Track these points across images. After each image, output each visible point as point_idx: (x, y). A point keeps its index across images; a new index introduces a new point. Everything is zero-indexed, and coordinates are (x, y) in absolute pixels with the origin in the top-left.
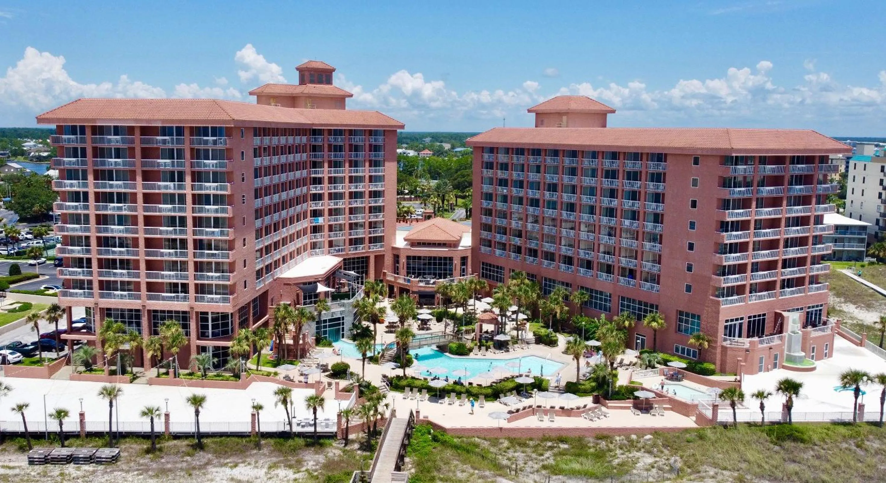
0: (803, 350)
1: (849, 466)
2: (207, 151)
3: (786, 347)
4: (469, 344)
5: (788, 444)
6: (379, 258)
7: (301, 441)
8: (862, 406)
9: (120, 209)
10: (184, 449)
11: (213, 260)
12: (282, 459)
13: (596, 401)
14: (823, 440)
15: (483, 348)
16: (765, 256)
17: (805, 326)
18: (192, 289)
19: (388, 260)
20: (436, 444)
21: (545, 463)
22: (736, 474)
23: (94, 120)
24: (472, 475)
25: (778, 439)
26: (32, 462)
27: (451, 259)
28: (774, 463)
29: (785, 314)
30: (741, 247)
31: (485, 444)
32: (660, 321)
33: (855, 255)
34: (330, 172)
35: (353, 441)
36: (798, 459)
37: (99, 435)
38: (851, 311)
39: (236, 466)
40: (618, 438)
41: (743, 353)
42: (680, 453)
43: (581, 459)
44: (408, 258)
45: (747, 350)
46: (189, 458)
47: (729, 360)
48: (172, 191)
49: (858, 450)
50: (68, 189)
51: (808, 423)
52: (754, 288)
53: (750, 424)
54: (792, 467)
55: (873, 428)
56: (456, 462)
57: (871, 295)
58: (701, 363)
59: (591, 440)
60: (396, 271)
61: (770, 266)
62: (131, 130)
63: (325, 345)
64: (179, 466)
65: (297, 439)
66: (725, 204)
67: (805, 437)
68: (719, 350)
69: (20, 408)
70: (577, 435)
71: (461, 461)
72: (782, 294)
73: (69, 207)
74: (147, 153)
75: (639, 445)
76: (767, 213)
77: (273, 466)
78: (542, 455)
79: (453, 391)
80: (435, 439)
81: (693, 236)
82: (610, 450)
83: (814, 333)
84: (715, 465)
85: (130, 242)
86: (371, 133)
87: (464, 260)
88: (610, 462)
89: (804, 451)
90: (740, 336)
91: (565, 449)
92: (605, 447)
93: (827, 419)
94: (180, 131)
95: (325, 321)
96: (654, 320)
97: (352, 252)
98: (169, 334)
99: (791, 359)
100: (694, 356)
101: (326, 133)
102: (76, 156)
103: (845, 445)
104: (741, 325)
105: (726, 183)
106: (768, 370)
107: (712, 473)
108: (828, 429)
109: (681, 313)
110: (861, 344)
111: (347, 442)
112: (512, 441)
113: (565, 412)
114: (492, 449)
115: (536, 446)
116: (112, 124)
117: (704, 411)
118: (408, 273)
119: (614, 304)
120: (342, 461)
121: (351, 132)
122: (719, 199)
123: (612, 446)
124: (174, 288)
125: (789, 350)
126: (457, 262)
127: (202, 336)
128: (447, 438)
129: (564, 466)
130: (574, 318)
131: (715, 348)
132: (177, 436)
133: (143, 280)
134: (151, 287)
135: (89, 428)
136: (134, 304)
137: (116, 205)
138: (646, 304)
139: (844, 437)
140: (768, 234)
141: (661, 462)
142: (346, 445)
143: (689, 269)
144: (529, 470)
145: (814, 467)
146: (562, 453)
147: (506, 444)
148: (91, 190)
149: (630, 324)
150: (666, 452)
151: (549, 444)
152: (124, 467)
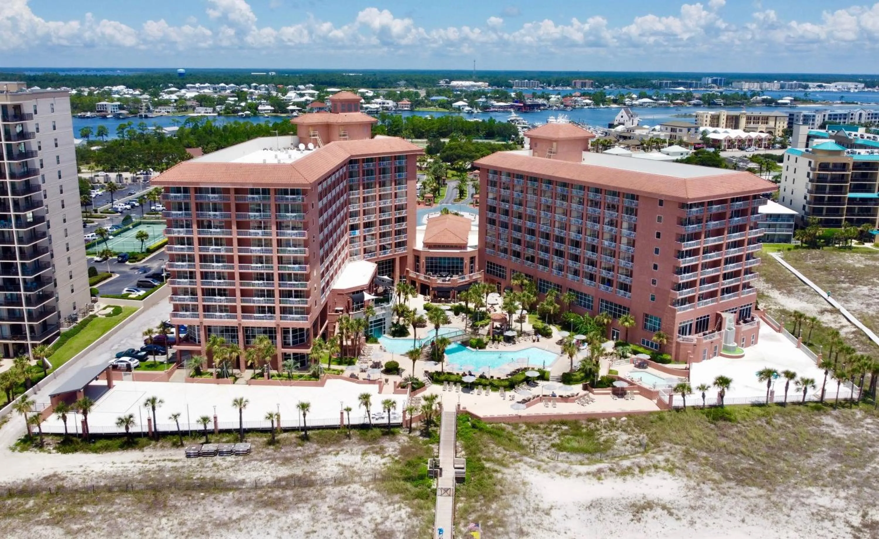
0: (736, 341)
1: (760, 439)
2: (287, 206)
3: (723, 341)
4: (485, 340)
5: (721, 423)
6: (403, 259)
7: (378, 431)
8: (772, 392)
9: (219, 250)
10: (294, 440)
11: (293, 289)
12: (368, 446)
13: (585, 388)
14: (744, 419)
15: (496, 342)
16: (710, 272)
17: (738, 323)
18: (277, 310)
19: (410, 260)
20: (476, 430)
21: (553, 442)
22: (684, 448)
23: (198, 183)
24: (505, 455)
25: (714, 419)
26: (188, 456)
27: (462, 259)
28: (710, 438)
29: (724, 315)
30: (692, 269)
31: (509, 428)
32: (631, 321)
33: (784, 238)
34: (364, 193)
35: (415, 429)
36: (726, 434)
37: (229, 431)
38: (776, 296)
39: (338, 454)
40: (602, 420)
41: (692, 347)
42: (646, 431)
43: (577, 438)
44: (427, 258)
45: (695, 345)
46: (300, 448)
47: (682, 352)
48: (260, 237)
49: (767, 426)
50: (176, 235)
51: (735, 405)
52: (702, 297)
53: (694, 408)
54: (723, 441)
55: (779, 408)
56: (493, 445)
57: (793, 281)
58: (661, 354)
59: (584, 422)
60: (417, 269)
61: (714, 279)
62: (227, 191)
63: (372, 342)
64: (296, 454)
65: (375, 429)
66: (682, 239)
67: (732, 417)
68: (674, 345)
69: (175, 417)
70: (574, 418)
71: (496, 444)
72: (722, 299)
73: (176, 249)
74: (239, 208)
75: (618, 425)
76: (712, 241)
77: (364, 453)
78: (550, 435)
79: (480, 384)
80: (474, 426)
81: (657, 259)
82: (597, 430)
83: (745, 327)
84: (670, 441)
85: (226, 275)
86: (396, 158)
87: (472, 260)
88: (598, 439)
89: (730, 428)
90: (690, 334)
91: (566, 430)
92: (594, 428)
93: (748, 402)
94: (266, 191)
95: (371, 323)
96: (627, 321)
97: (382, 256)
98: (262, 346)
99: (726, 349)
100: (656, 347)
101: (361, 162)
102: (180, 209)
103: (759, 423)
104: (691, 325)
105: (682, 222)
106: (709, 358)
107: (668, 447)
108: (748, 410)
109: (647, 315)
110: (779, 331)
111: (411, 430)
112: (528, 424)
113: (564, 399)
114: (515, 432)
115: (545, 429)
116: (210, 186)
117: (663, 397)
118: (427, 271)
119: (596, 304)
120: (411, 447)
121: (380, 159)
122: (677, 234)
123: (598, 427)
124: (262, 310)
125: (726, 342)
126: (467, 261)
127: (285, 345)
128: (482, 425)
129: (567, 445)
130: (564, 314)
131: (671, 343)
132: (286, 430)
133: (239, 304)
134: (244, 310)
135: (221, 427)
136: (232, 322)
137: (214, 247)
138: (620, 306)
139: (759, 416)
140: (714, 256)
141: (633, 438)
142: (410, 432)
143: (654, 282)
144: (542, 448)
145: (737, 440)
146: (564, 434)
147: (524, 427)
148: (195, 236)
149: (608, 322)
150: (637, 430)
151: (554, 426)
152: (256, 457)
